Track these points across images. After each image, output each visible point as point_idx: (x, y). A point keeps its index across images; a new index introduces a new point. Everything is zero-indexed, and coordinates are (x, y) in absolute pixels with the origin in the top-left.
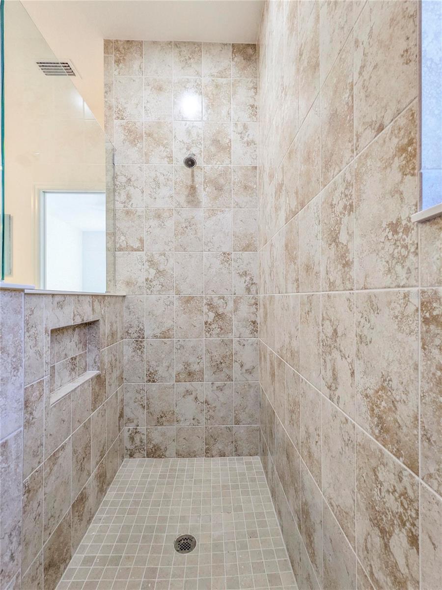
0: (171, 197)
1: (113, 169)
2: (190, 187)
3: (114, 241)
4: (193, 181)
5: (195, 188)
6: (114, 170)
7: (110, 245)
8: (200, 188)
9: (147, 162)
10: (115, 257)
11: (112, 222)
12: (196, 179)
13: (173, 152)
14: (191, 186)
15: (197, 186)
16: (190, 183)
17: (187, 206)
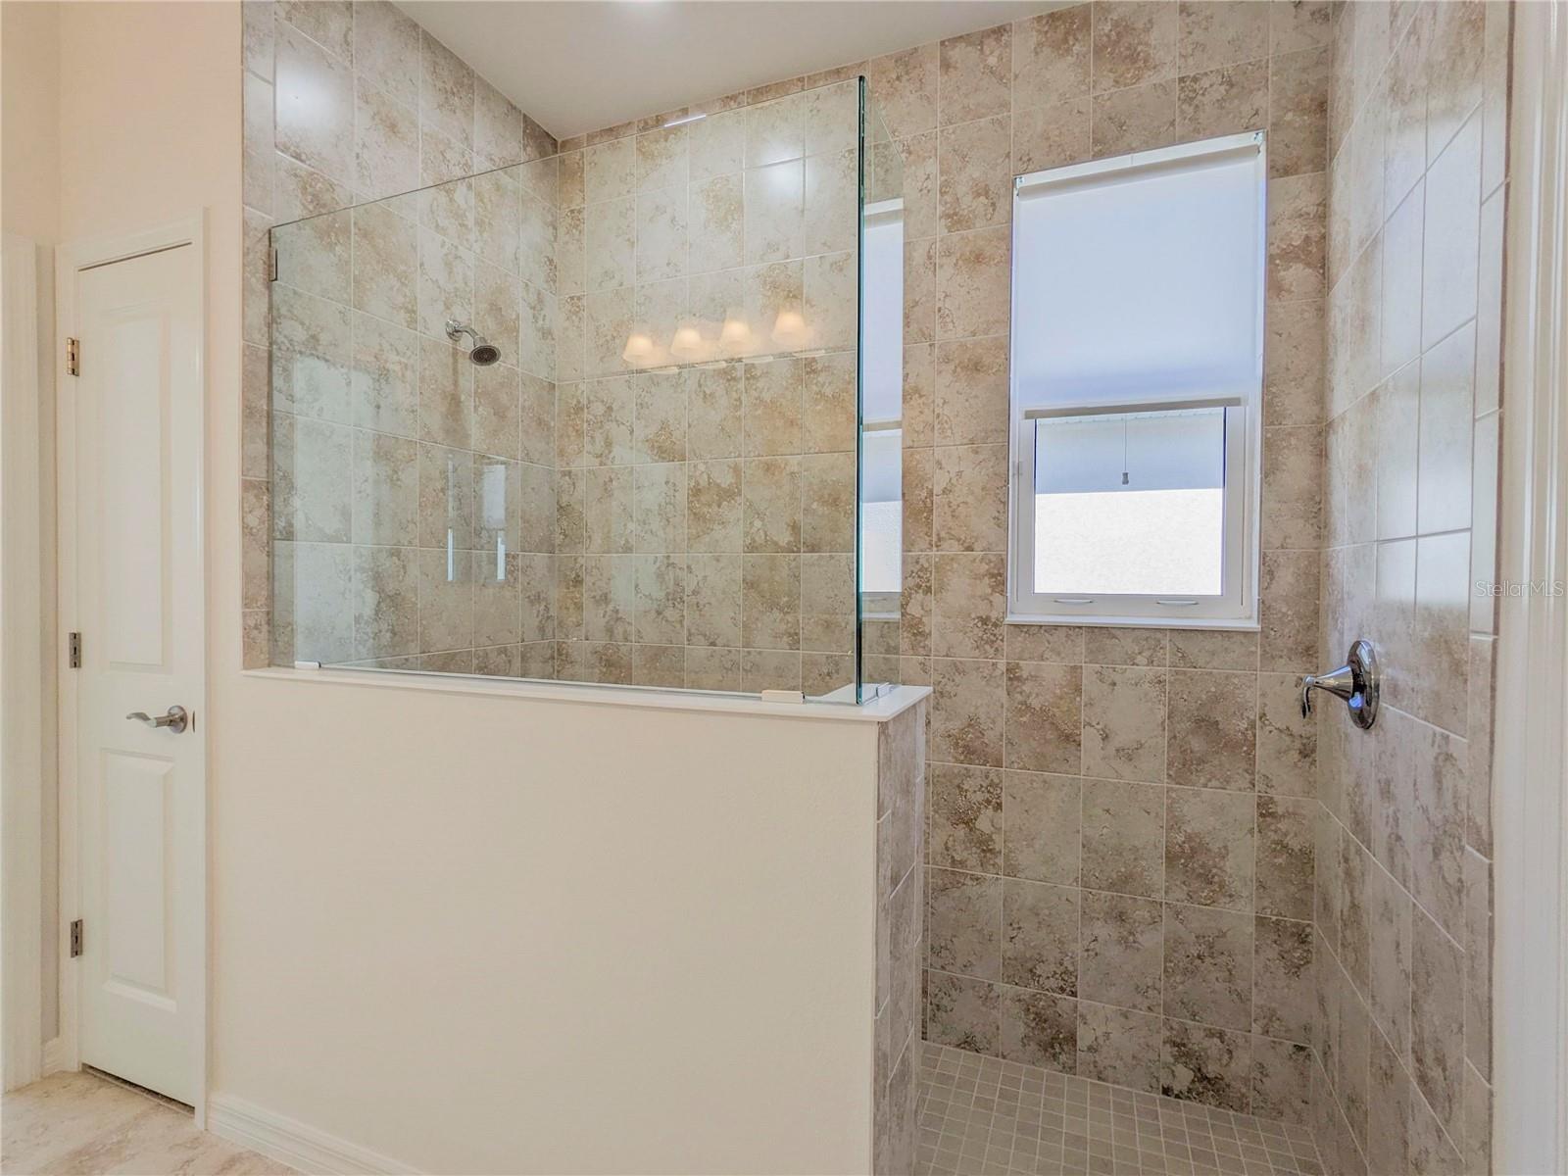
0: (413, 411)
1: (267, 292)
2: (449, 399)
3: (270, 507)
4: (456, 383)
5: (460, 402)
6: (270, 296)
7: (253, 521)
8: (468, 403)
9: (359, 306)
10: (271, 554)
11: (261, 447)
12: (461, 381)
13: (418, 300)
14: (453, 394)
15: (463, 398)
16: (450, 388)
17: (444, 440)
